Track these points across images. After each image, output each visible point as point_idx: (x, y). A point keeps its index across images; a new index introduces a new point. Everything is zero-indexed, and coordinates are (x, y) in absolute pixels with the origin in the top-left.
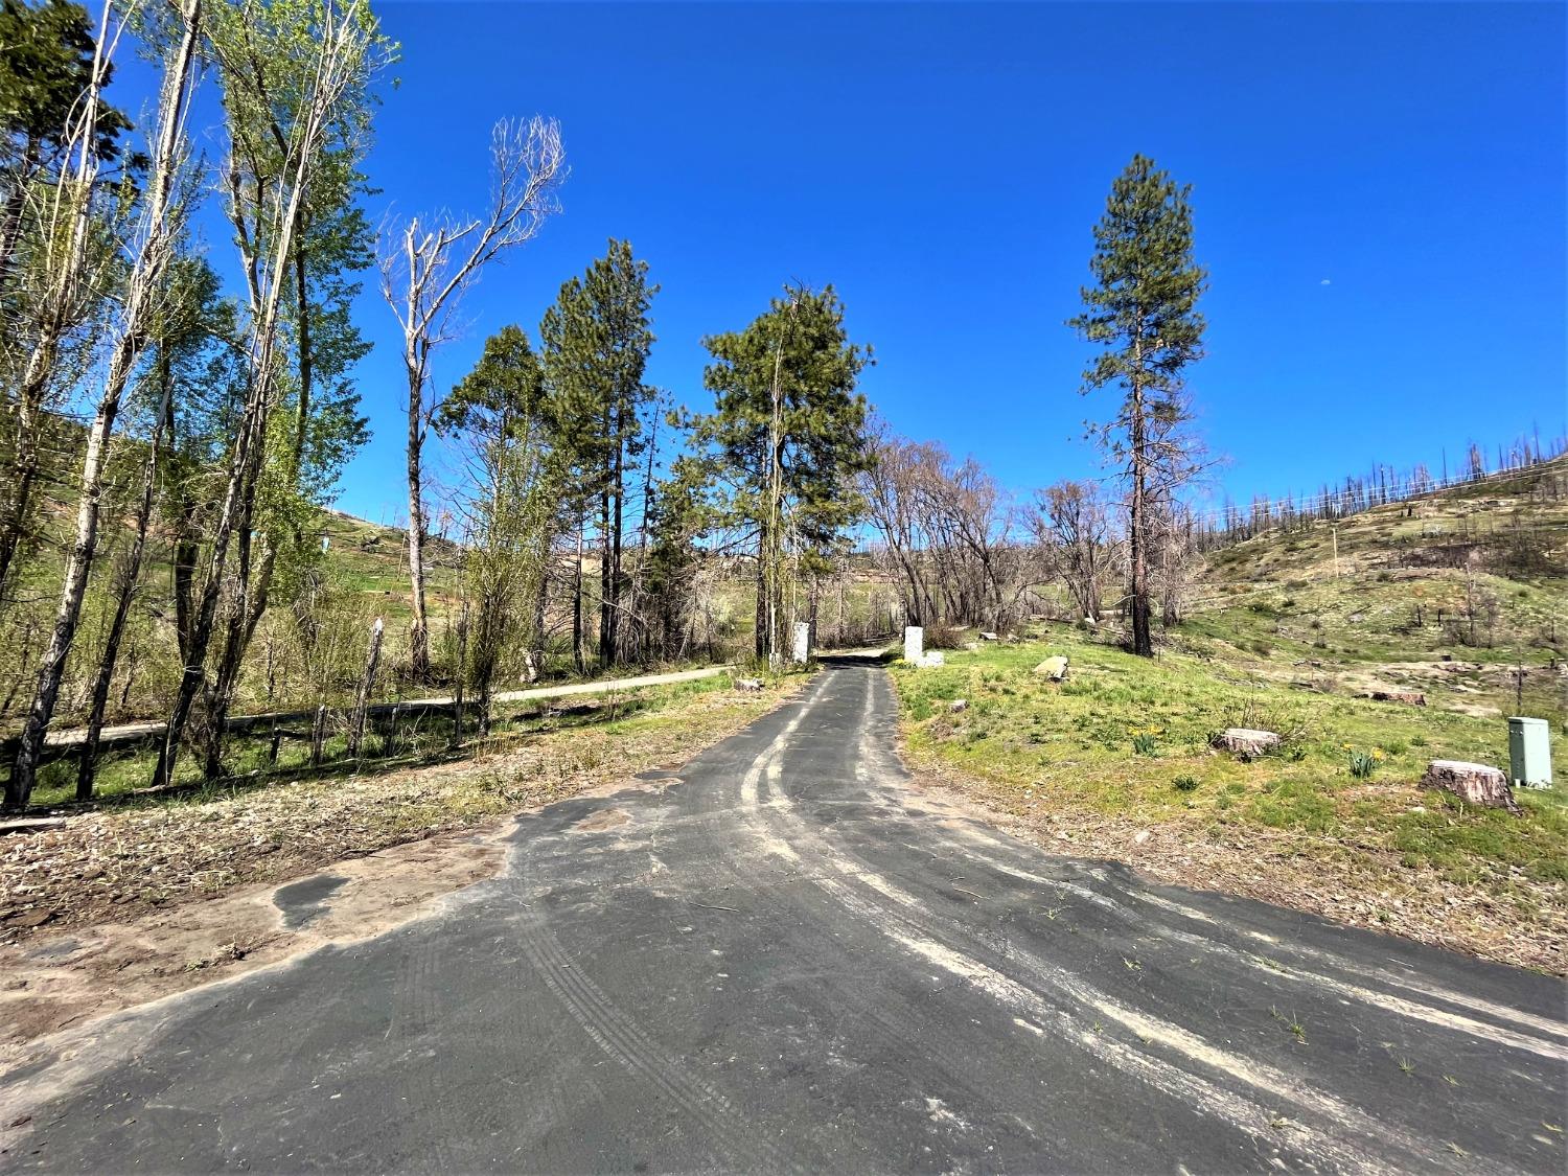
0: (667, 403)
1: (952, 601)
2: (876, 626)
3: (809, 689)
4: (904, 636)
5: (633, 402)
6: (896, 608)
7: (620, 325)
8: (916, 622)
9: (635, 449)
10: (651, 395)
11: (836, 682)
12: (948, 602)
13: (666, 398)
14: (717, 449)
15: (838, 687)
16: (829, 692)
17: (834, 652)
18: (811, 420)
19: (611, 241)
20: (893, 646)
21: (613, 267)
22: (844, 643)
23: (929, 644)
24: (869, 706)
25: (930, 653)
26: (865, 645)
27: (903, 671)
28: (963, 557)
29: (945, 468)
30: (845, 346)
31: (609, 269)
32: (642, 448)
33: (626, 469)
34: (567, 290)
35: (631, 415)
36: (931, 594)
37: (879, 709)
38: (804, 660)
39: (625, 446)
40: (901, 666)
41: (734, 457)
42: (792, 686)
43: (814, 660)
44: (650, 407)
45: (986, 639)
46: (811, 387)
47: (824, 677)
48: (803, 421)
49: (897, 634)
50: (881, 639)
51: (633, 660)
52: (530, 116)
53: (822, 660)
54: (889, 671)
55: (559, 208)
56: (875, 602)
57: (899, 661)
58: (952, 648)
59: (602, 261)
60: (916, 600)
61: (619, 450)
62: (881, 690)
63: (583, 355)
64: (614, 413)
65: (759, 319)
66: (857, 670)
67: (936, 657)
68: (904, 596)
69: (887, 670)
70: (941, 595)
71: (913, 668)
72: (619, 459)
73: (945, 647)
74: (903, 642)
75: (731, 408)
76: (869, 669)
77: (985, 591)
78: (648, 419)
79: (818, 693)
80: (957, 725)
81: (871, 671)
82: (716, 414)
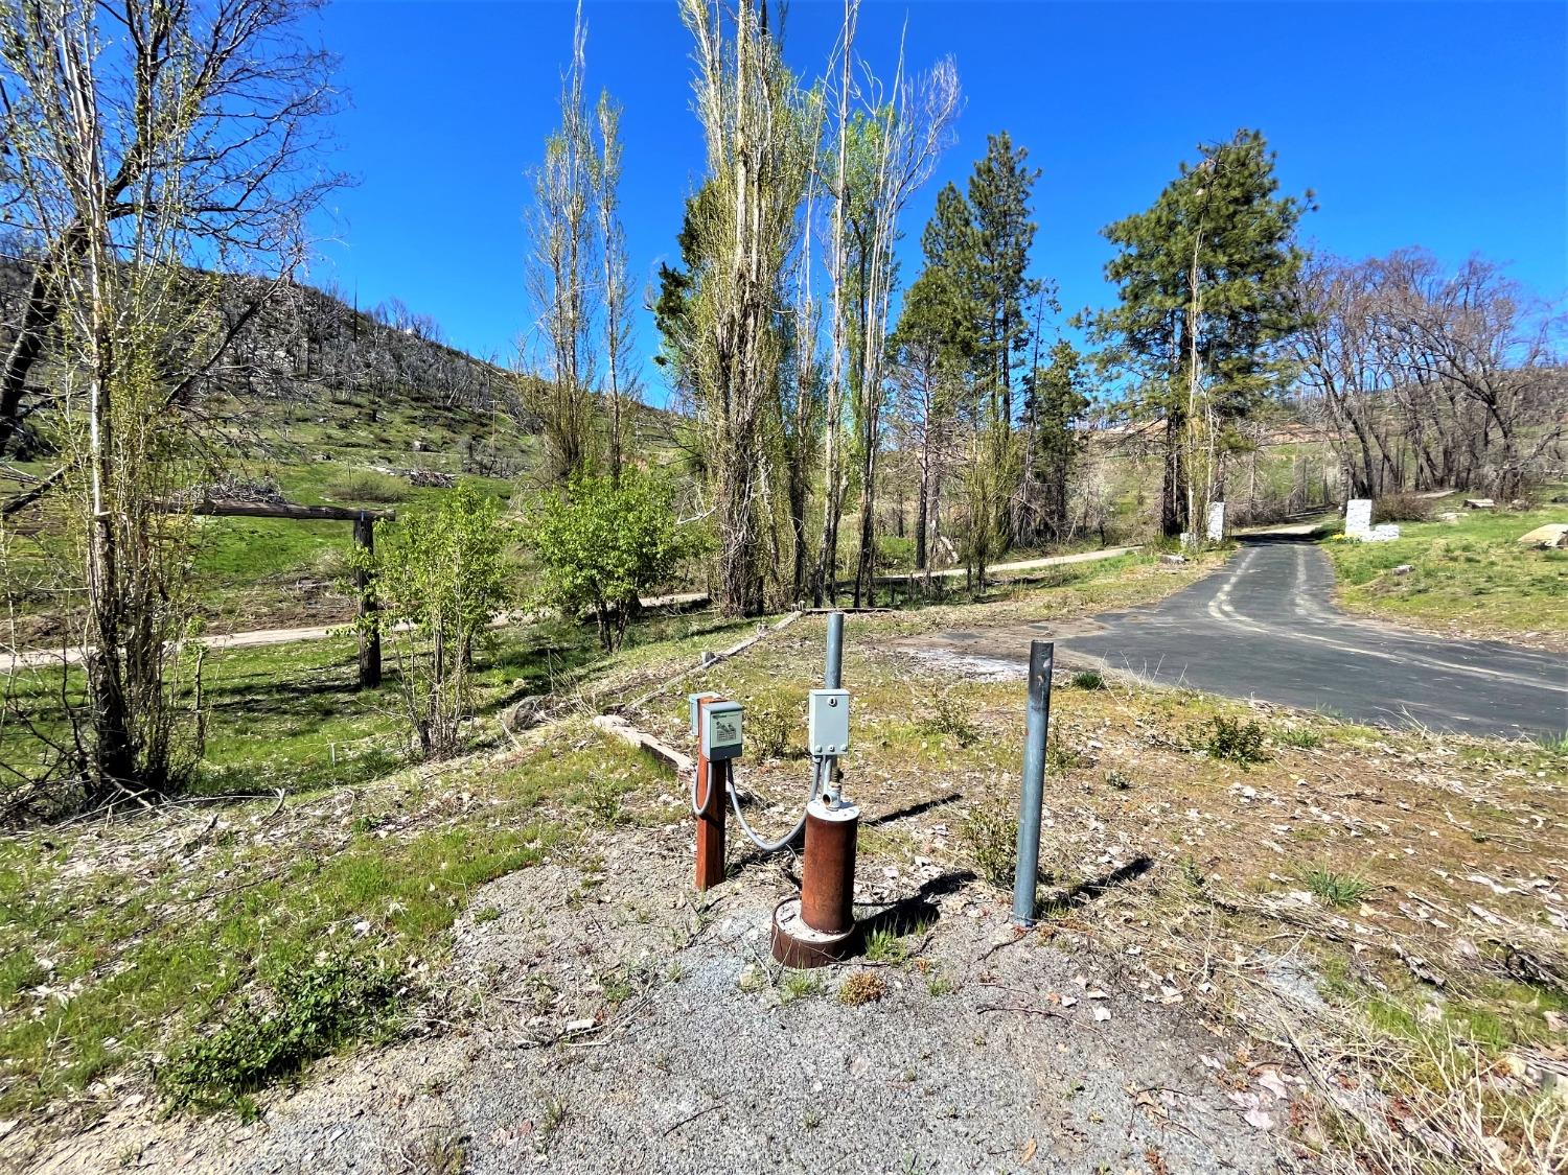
0: (1051, 292)
1: (1428, 459)
2: (1303, 497)
3: (1233, 563)
4: (1345, 509)
5: (1017, 299)
6: (1333, 474)
7: (1001, 223)
8: (1365, 492)
9: (1019, 344)
10: (1034, 289)
11: (1260, 557)
12: (1422, 461)
13: (1051, 287)
14: (1119, 339)
15: (1263, 561)
16: (1253, 565)
17: (1246, 531)
18: (1232, 294)
19: (989, 138)
20: (1329, 520)
21: (994, 165)
22: (1258, 520)
23: (1379, 518)
24: (1302, 576)
25: (1379, 527)
26: (1287, 522)
27: (1342, 547)
28: (1452, 399)
29: (1427, 280)
30: (1276, 198)
31: (990, 170)
32: (1026, 342)
33: (1014, 367)
34: (944, 197)
35: (1017, 314)
36: (1393, 453)
37: (1310, 578)
38: (1219, 538)
39: (1011, 344)
40: (1340, 541)
41: (1139, 345)
42: (1214, 561)
43: (1228, 540)
44: (1035, 300)
45: (1474, 506)
46: (1231, 256)
47: (1246, 554)
48: (1222, 297)
49: (1336, 506)
50: (1315, 513)
51: (1030, 544)
52: (932, 66)
53: (1239, 538)
54: (1324, 548)
55: (956, 139)
56: (1303, 468)
57: (1337, 537)
58: (1417, 520)
59: (981, 162)
60: (1368, 464)
61: (1006, 350)
62: (1314, 565)
63: (970, 266)
64: (1000, 315)
65: (1165, 194)
66: (1285, 547)
67: (1389, 532)
68: (1349, 461)
69: (1320, 546)
70: (1410, 453)
71: (1356, 543)
72: (1006, 358)
73: (1405, 519)
74: (1344, 515)
75: (1136, 297)
76: (1296, 546)
77: (1487, 442)
78: (1032, 312)
79: (1244, 565)
80: (1398, 584)
81: (1300, 548)
82: (1119, 305)
